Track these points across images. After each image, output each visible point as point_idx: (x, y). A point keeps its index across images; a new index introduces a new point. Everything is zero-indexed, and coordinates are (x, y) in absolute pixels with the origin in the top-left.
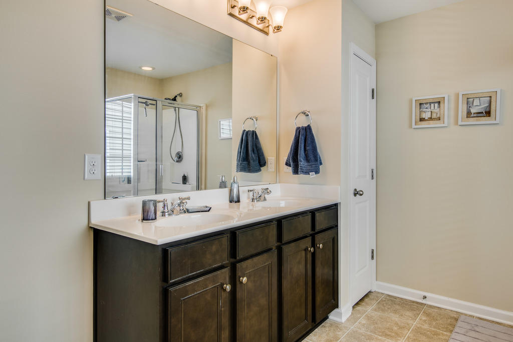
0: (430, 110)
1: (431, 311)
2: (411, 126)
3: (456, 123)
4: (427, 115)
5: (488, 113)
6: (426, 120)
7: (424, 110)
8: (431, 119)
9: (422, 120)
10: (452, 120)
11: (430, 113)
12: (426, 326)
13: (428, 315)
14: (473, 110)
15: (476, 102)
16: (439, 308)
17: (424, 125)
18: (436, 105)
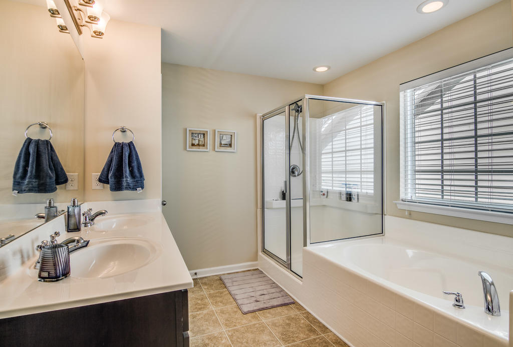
0: (198, 138)
1: (204, 281)
2: (185, 149)
3: (214, 149)
4: (196, 142)
5: (230, 145)
6: (196, 146)
7: (194, 138)
8: (198, 145)
9: (193, 145)
10: (211, 147)
11: (198, 141)
12: (212, 292)
13: (205, 284)
14: (223, 143)
15: (224, 138)
16: (205, 277)
17: (195, 149)
18: (202, 135)
